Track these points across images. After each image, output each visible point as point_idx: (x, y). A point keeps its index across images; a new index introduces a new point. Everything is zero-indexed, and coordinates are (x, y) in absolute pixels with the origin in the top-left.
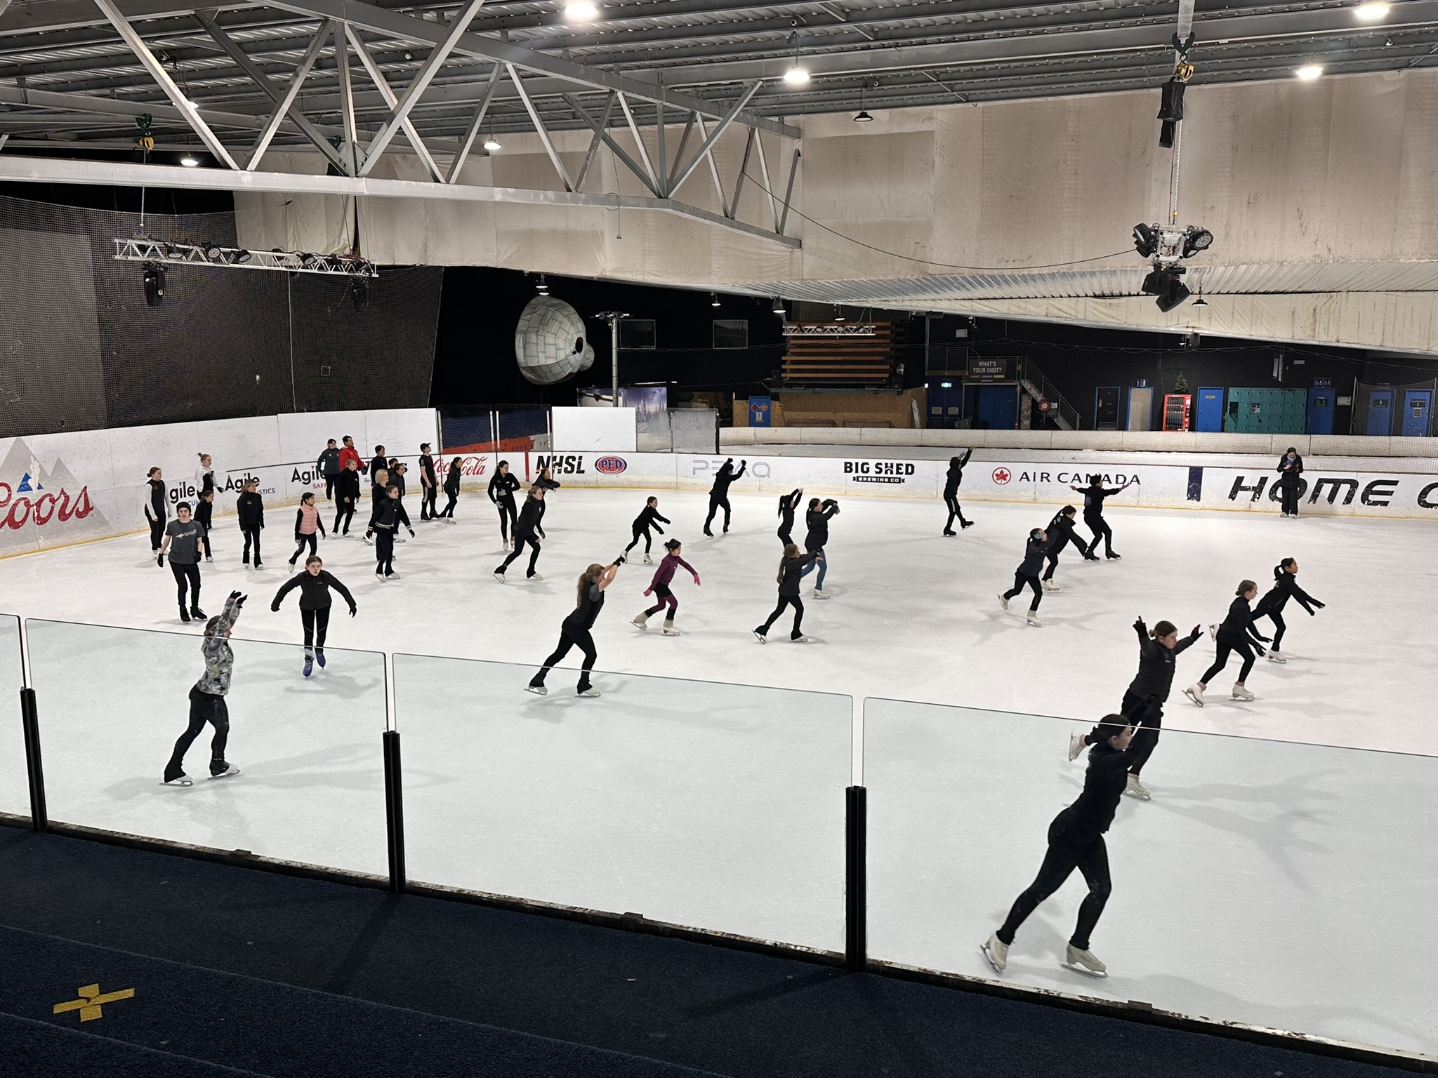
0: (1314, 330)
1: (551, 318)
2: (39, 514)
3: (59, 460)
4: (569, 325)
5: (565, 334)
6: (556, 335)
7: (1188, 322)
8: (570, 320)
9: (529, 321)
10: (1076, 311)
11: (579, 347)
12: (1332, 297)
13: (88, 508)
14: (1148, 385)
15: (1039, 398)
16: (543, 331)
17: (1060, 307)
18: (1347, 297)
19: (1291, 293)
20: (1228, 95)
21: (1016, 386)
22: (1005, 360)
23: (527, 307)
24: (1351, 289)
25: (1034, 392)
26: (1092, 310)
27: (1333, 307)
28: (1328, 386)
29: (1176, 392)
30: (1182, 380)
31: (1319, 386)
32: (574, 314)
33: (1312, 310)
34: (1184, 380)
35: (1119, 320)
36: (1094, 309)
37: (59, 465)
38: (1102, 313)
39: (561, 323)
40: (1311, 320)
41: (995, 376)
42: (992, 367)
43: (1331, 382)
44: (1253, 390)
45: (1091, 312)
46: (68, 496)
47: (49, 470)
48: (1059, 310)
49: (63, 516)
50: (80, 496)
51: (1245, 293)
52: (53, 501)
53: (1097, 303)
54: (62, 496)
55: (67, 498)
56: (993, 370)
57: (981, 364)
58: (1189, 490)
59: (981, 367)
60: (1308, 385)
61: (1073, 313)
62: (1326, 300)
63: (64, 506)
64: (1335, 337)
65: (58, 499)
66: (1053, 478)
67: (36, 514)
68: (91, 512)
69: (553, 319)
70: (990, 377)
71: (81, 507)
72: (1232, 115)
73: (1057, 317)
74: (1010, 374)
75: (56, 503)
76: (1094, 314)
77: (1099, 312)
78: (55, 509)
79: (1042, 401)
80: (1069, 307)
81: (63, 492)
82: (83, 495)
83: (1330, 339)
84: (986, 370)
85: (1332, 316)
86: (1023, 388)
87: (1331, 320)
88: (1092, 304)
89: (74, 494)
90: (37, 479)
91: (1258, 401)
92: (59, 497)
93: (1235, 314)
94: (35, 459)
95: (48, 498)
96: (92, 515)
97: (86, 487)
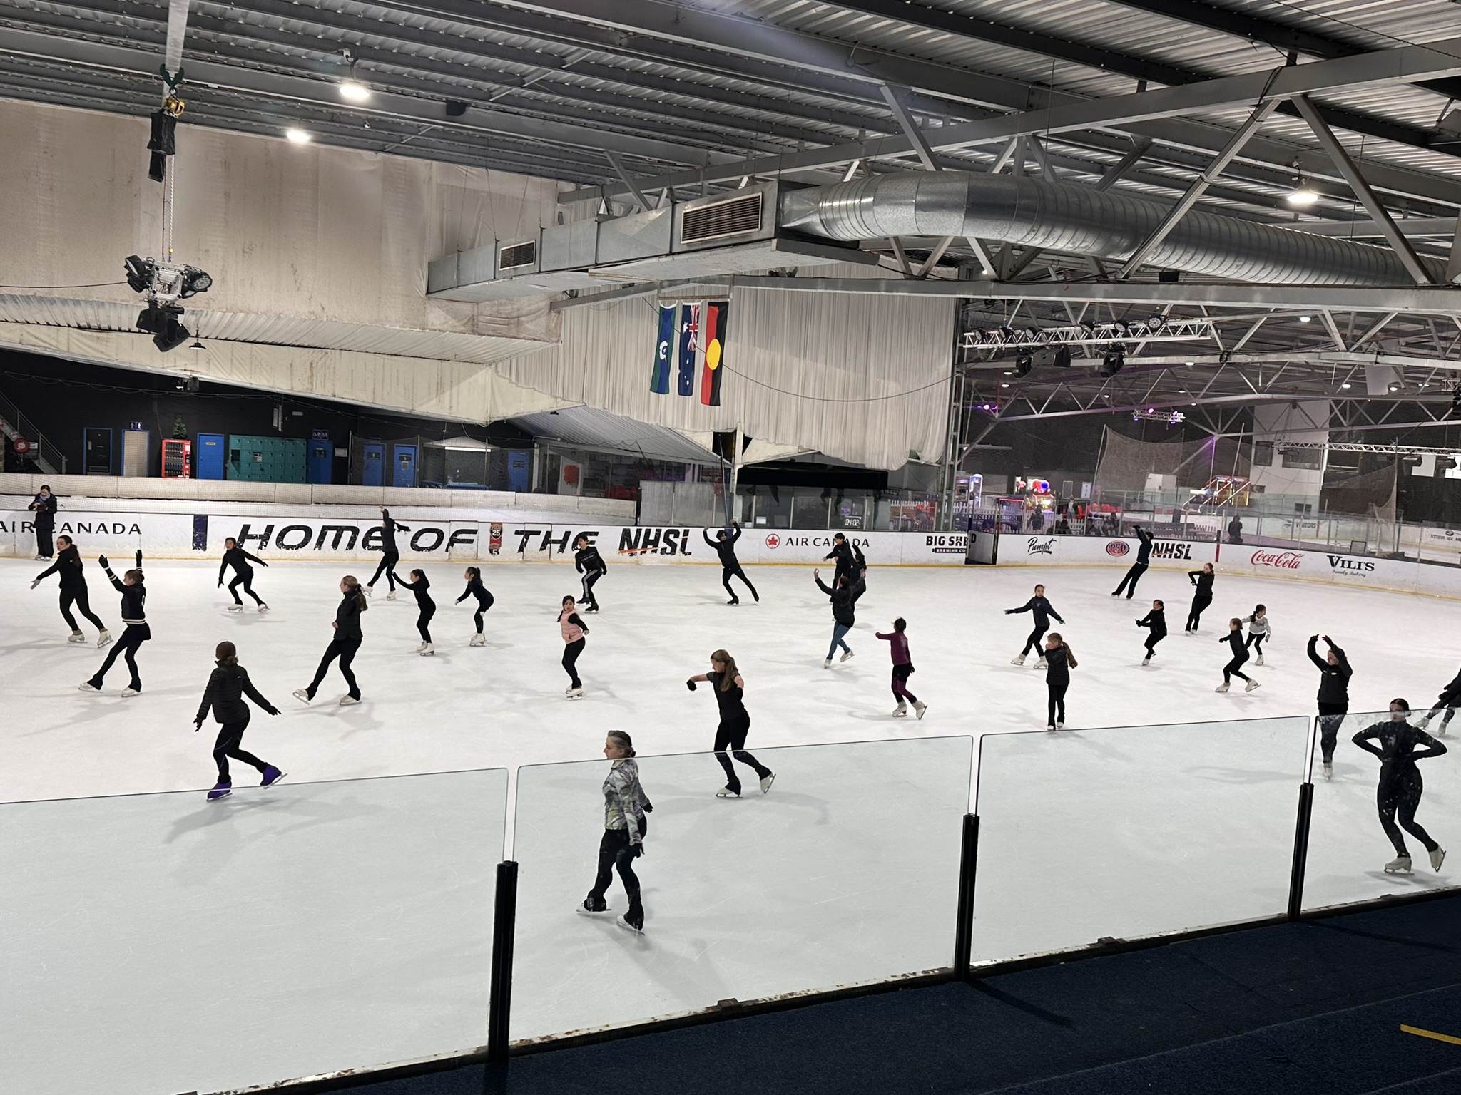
0: (312, 383)
7: (186, 365)
10: (57, 341)
12: (327, 353)
14: (143, 428)
15: (14, 436)
17: (37, 335)
18: (341, 355)
19: (289, 345)
20: (217, 140)
24: (343, 347)
25: (8, 431)
26: (75, 341)
27: (328, 363)
28: (325, 438)
29: (175, 437)
30: (180, 425)
31: (317, 437)
33: (308, 364)
34: (183, 425)
35: (109, 356)
36: (78, 341)
38: (89, 347)
40: (309, 374)
43: (329, 434)
44: (255, 439)
45: (76, 345)
48: (36, 338)
51: (243, 341)
53: (82, 335)
58: (195, 540)
60: (307, 437)
61: (54, 343)
62: (320, 356)
64: (331, 392)
72: (223, 161)
73: (34, 346)
76: (79, 347)
77: (85, 345)
79: (18, 440)
80: (48, 336)
83: (326, 393)
85: (327, 371)
87: (327, 375)
88: (75, 335)
91: (260, 450)
93: (234, 361)
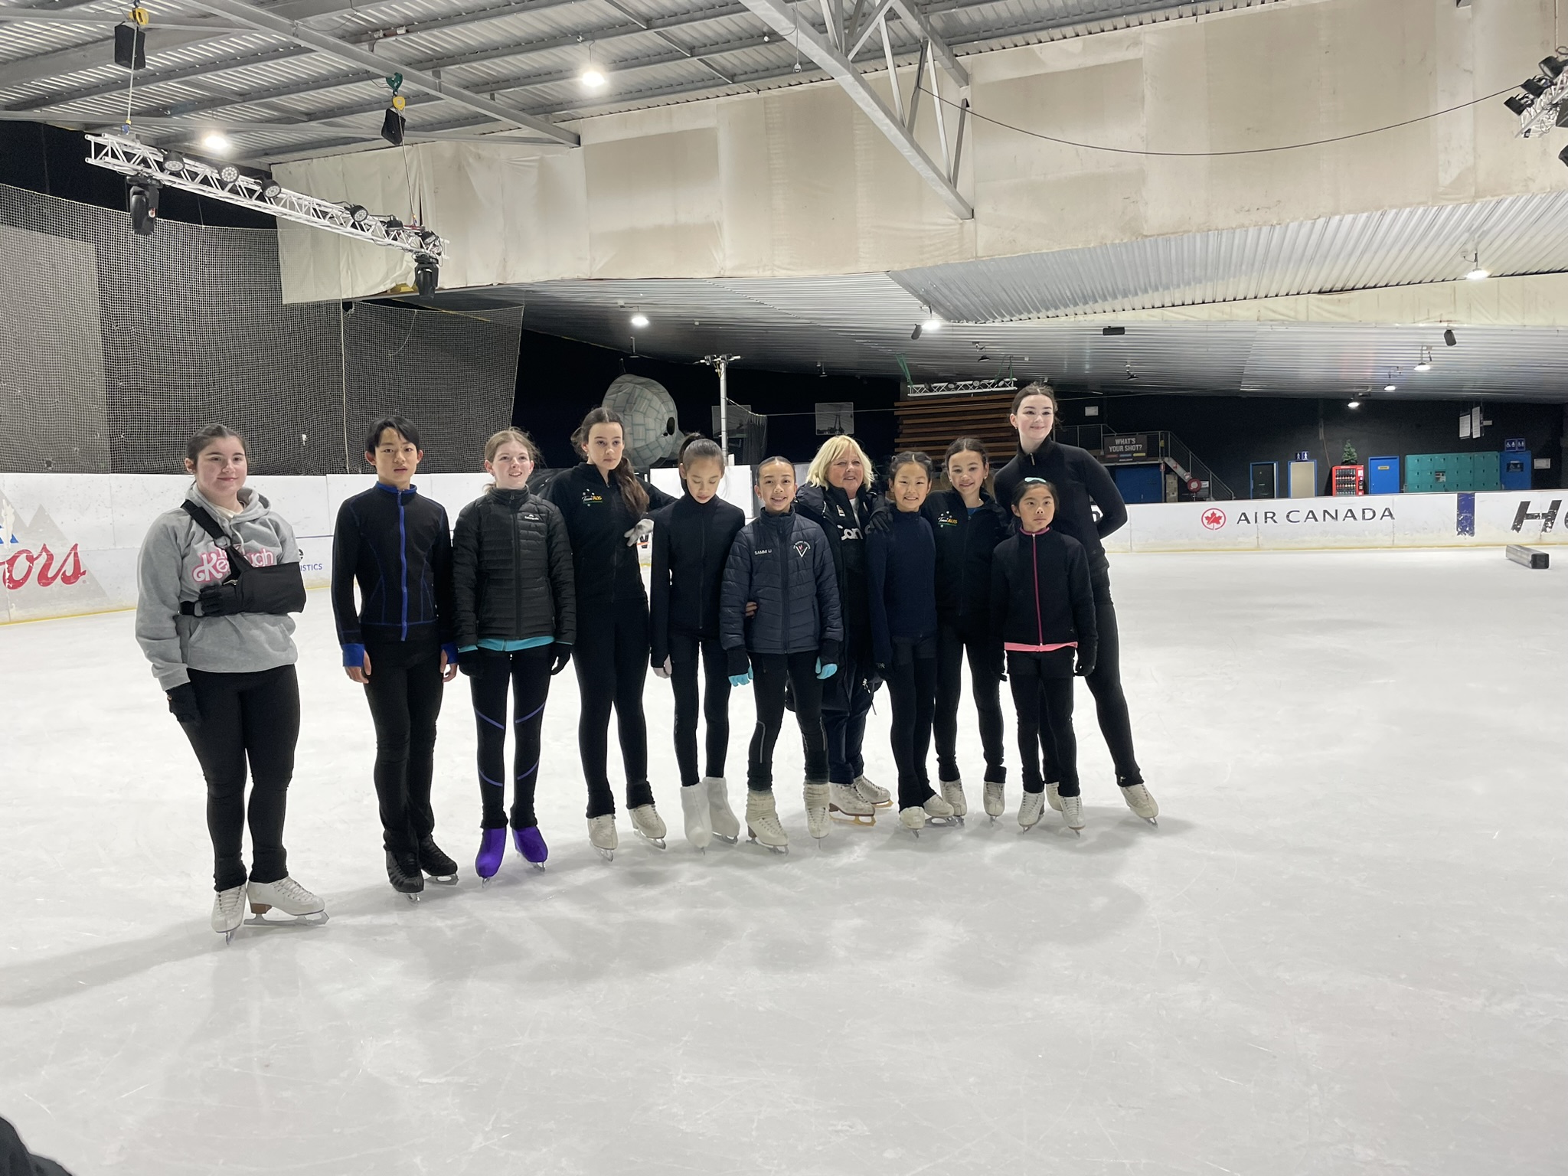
1: (639, 396)
2: (11, 576)
3: (41, 508)
4: (660, 403)
5: (656, 413)
6: (645, 414)
8: (660, 398)
9: (615, 400)
11: (670, 430)
13: (78, 572)
14: (1310, 458)
15: (1187, 477)
16: (631, 409)
21: (1159, 464)
22: (1146, 436)
23: (612, 386)
25: (1180, 471)
28: (1522, 448)
29: (1344, 464)
30: (1350, 450)
31: (1512, 448)
32: (664, 392)
34: (1353, 450)
37: (41, 515)
39: (650, 401)
41: (1134, 455)
42: (1131, 444)
43: (1525, 443)
44: (1437, 456)
46: (52, 555)
47: (27, 519)
49: (44, 579)
50: (68, 556)
52: (31, 559)
54: (44, 553)
55: (50, 557)
56: (1132, 448)
57: (1118, 441)
58: (1459, 523)
59: (1118, 445)
60: (1500, 447)
61: (1292, 314)
63: (46, 567)
65: (37, 558)
66: (1281, 517)
67: (7, 575)
68: (82, 578)
69: (642, 397)
70: (1130, 455)
71: (69, 570)
74: (1152, 451)
75: (35, 562)
77: (1326, 311)
78: (33, 570)
79: (1191, 481)
80: (1288, 308)
81: (45, 549)
82: (73, 554)
84: (1124, 448)
86: (1167, 466)
88: (1315, 302)
89: (60, 552)
90: (11, 529)
91: (1443, 468)
92: (40, 555)
94: (8, 503)
95: (25, 555)
96: (84, 582)
97: (76, 545)
